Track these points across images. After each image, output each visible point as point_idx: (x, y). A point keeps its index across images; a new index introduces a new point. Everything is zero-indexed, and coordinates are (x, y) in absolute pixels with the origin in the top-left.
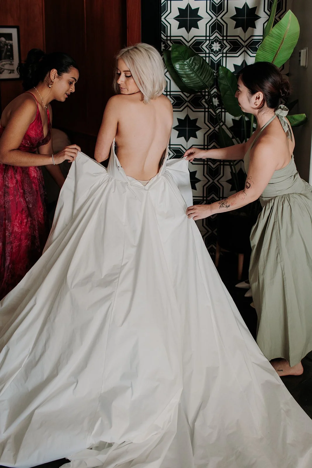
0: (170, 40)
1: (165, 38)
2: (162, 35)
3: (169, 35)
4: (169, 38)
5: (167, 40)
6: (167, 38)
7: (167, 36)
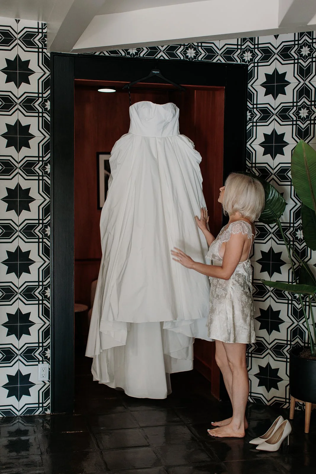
0: (255, 167)
1: (250, 165)
2: (247, 162)
3: (254, 162)
4: (254, 165)
5: (252, 167)
6: (252, 165)
7: (252, 163)
